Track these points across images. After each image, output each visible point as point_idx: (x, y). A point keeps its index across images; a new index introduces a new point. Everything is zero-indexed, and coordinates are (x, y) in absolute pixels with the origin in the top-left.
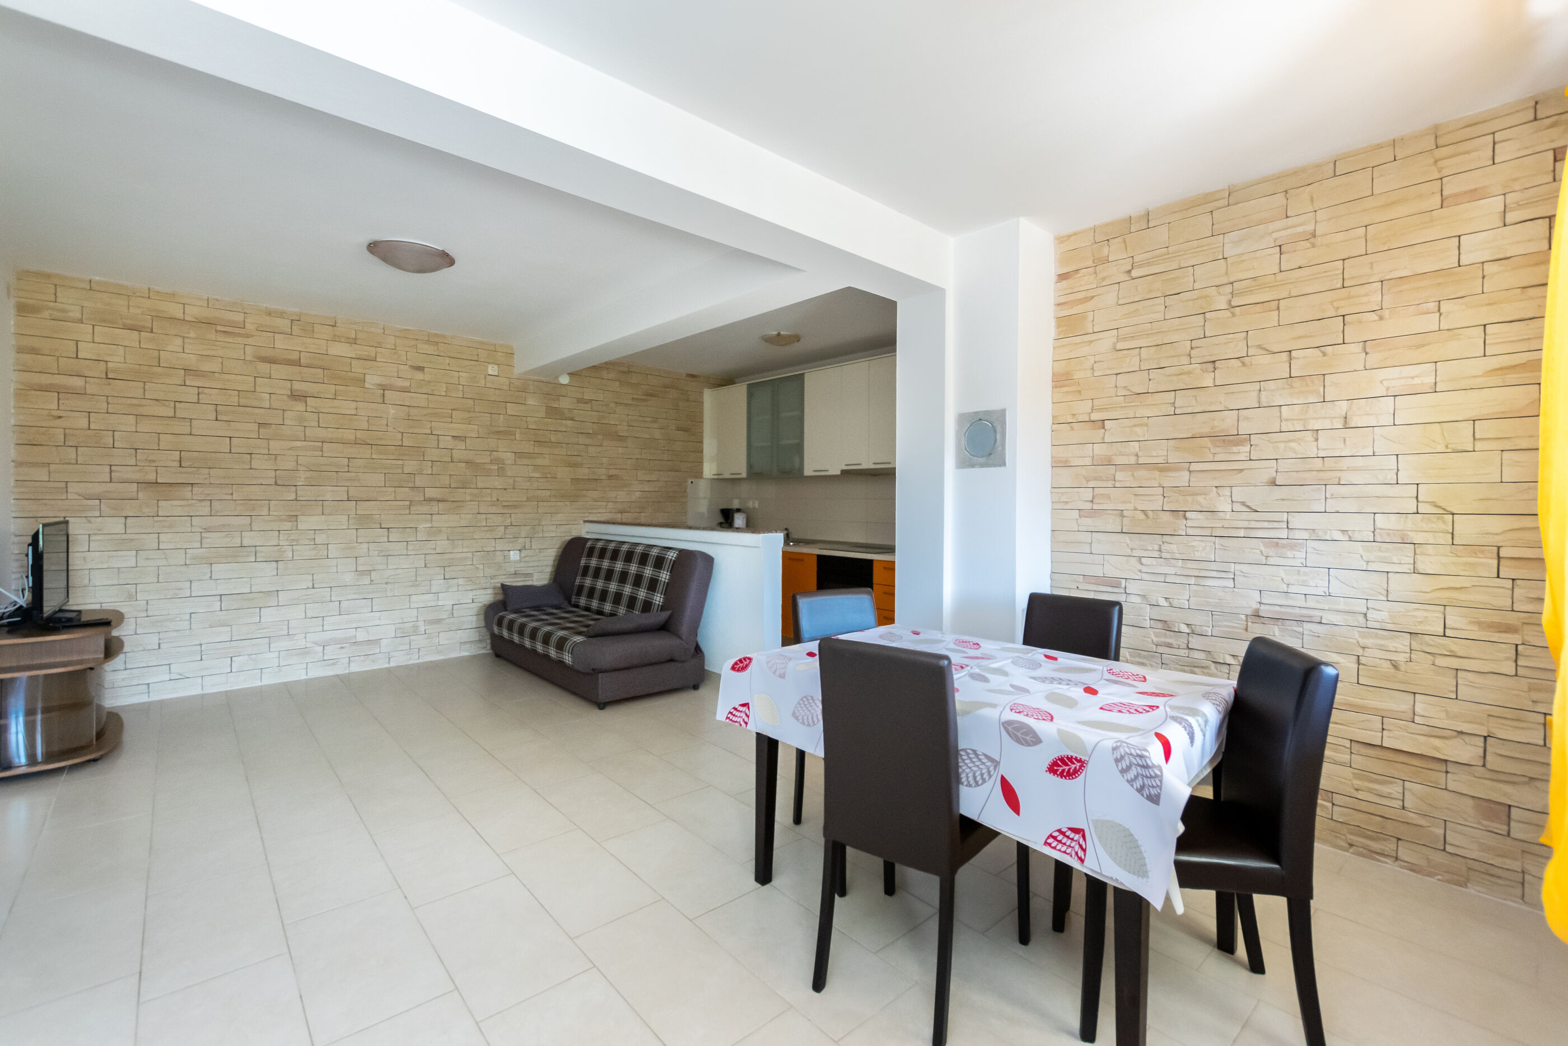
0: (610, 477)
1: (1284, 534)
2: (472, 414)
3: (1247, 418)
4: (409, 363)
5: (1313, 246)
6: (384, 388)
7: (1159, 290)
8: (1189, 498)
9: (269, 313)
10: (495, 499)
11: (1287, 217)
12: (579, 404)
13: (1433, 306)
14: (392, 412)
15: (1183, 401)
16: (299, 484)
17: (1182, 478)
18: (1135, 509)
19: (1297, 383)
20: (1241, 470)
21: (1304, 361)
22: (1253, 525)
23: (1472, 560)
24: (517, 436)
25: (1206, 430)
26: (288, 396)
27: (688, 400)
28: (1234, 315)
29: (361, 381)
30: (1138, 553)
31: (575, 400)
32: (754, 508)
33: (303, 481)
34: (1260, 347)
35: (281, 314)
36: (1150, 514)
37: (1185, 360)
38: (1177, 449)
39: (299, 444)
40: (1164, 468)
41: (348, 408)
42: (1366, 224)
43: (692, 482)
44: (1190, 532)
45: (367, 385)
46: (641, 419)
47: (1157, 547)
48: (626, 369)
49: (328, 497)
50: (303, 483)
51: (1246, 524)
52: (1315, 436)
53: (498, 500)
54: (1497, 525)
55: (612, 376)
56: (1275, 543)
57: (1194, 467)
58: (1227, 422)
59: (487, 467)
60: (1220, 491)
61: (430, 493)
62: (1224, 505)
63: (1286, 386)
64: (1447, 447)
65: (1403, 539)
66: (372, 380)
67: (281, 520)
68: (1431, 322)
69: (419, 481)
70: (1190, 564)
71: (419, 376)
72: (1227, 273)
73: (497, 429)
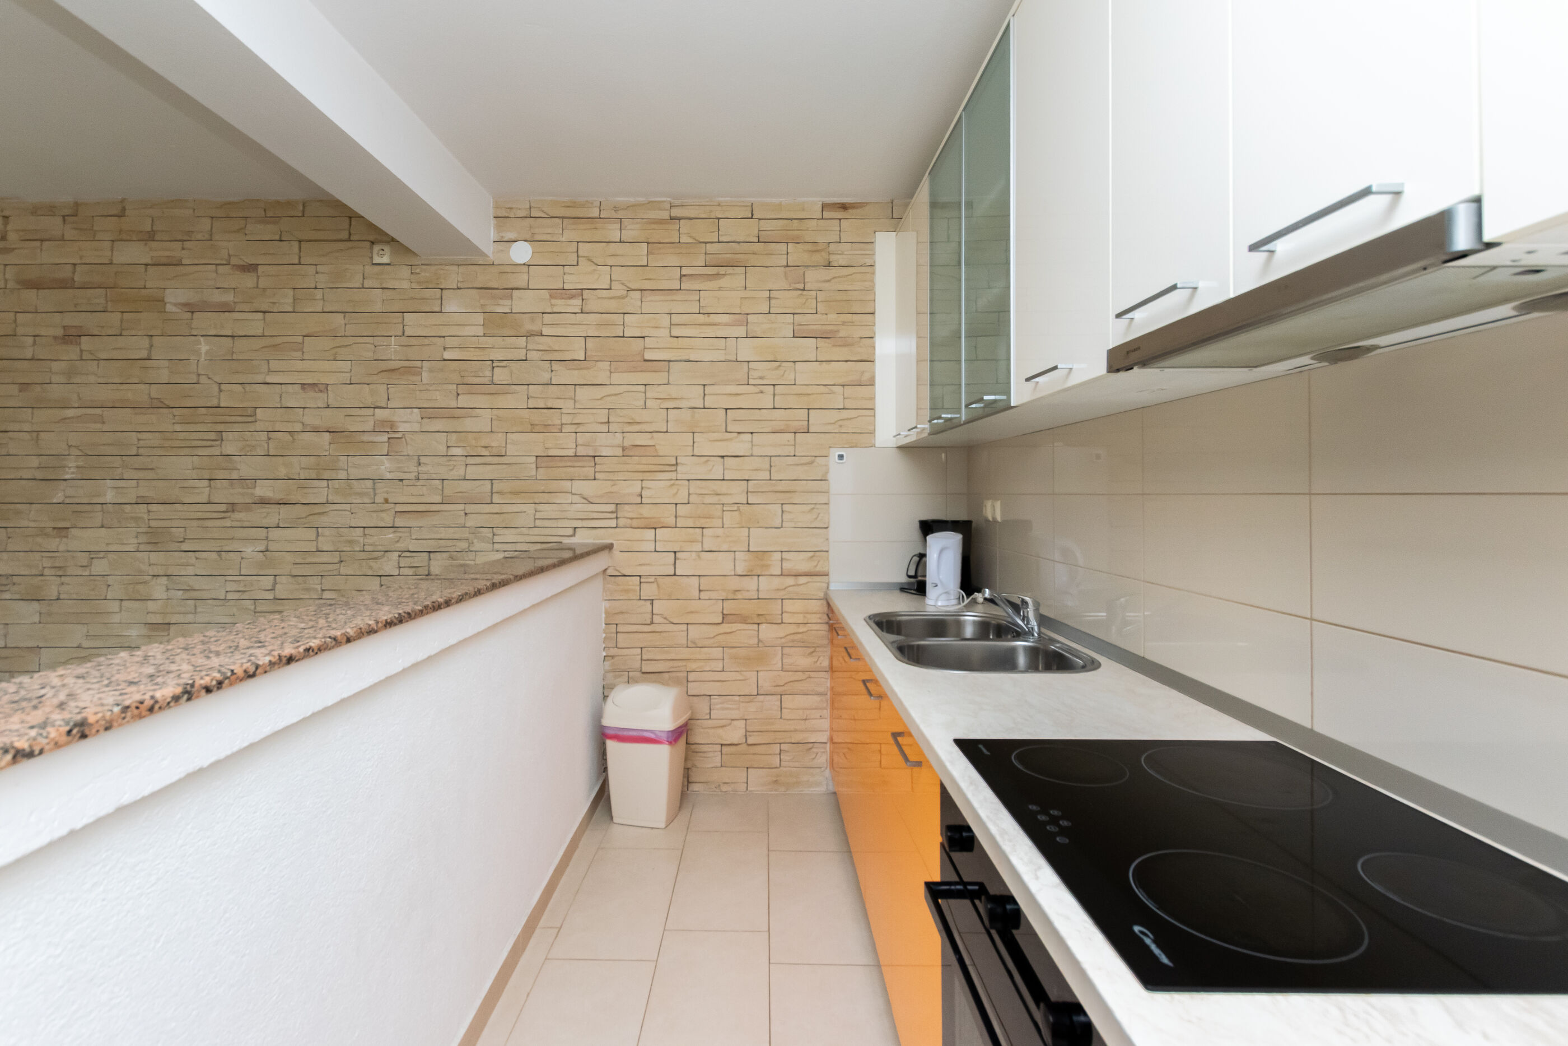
0: (626, 451)
2: (340, 341)
4: (234, 261)
6: (192, 309)
9: (36, 210)
10: (379, 499)
12: (553, 301)
14: (204, 348)
16: (67, 477)
24: (425, 375)
26: (55, 338)
27: (829, 265)
29: (157, 302)
31: (545, 294)
32: (995, 521)
33: (73, 473)
35: (51, 210)
39: (70, 413)
41: (138, 346)
43: (841, 457)
45: (169, 308)
46: (702, 318)
48: (665, 215)
49: (110, 497)
50: (73, 476)
53: (386, 501)
55: (632, 232)
59: (365, 438)
61: (263, 490)
66: (175, 297)
67: (47, 535)
69: (246, 468)
71: (248, 281)
73: (384, 365)
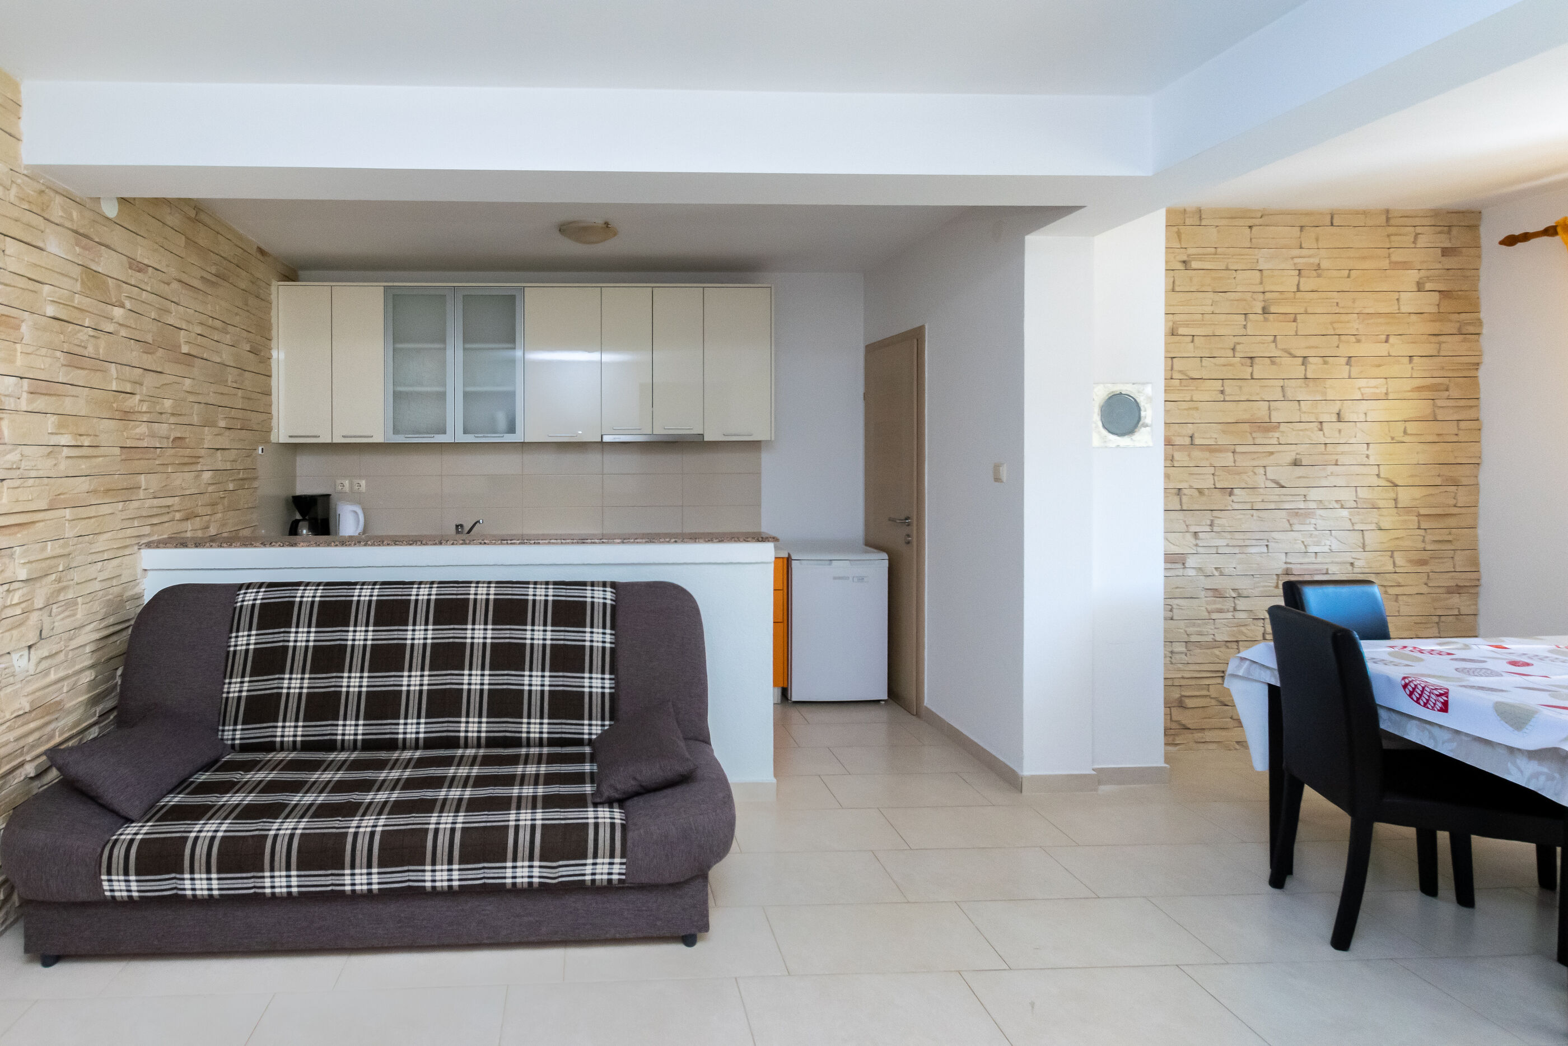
1: (1302, 505)
3: (1277, 409)
5: (1319, 276)
7: (1210, 285)
8: (1237, 477)
11: (1301, 248)
13: (1384, 337)
15: (1230, 387)
17: (1227, 459)
18: (1191, 487)
19: (1311, 383)
20: (1272, 453)
21: (1315, 367)
22: (1284, 498)
23: (1406, 518)
25: (1246, 416)
27: (258, 296)
28: (1266, 320)
30: (1193, 529)
34: (1285, 351)
36: (1206, 492)
37: (1230, 353)
38: (1224, 432)
40: (1212, 449)
42: (1350, 268)
44: (1236, 506)
46: (210, 320)
47: (1209, 523)
51: (1276, 498)
52: (1319, 427)
54: (1418, 493)
56: (1296, 513)
57: (1239, 449)
58: (1261, 411)
60: (1257, 470)
62: (1260, 481)
63: (1304, 385)
64: (1393, 438)
65: (1373, 505)
68: (1383, 349)
70: (1237, 535)
72: (1261, 283)
